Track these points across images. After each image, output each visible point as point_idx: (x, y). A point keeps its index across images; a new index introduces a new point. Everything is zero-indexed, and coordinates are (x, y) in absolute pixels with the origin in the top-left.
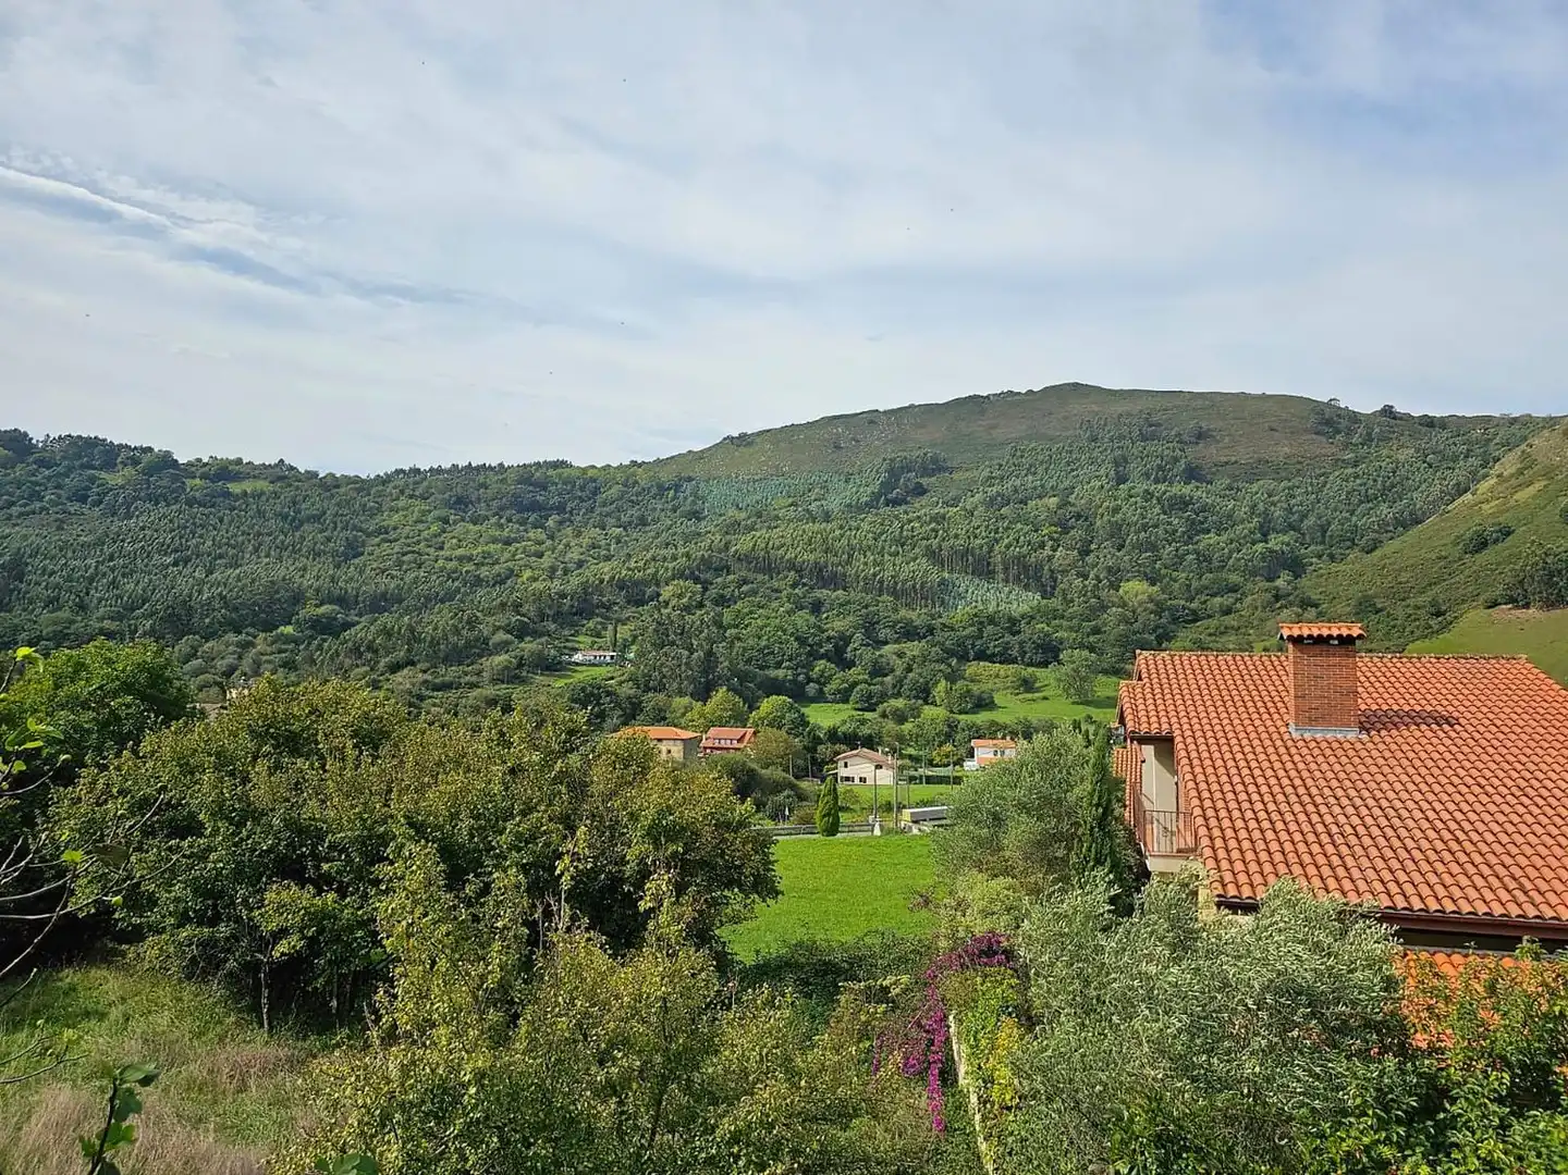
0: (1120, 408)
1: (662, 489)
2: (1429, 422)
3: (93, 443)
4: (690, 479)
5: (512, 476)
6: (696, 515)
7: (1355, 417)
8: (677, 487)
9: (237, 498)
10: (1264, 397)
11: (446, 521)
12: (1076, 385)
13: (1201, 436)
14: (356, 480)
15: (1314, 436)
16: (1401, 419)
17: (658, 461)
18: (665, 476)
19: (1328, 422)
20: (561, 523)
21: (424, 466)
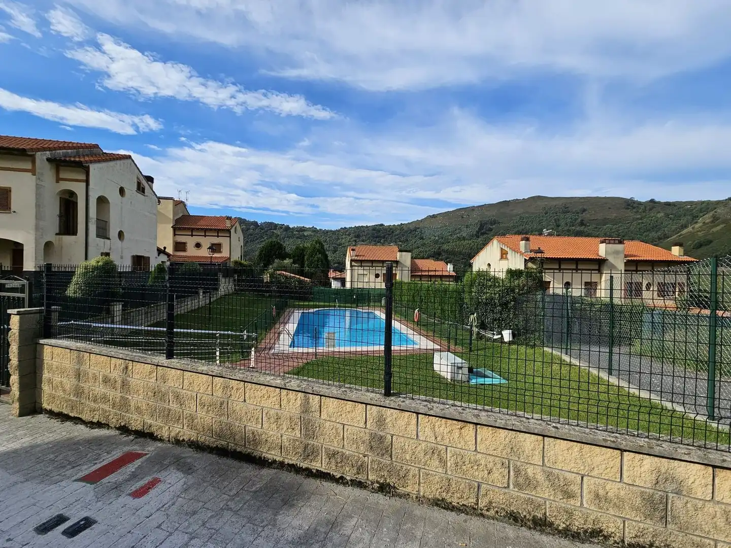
0: (554, 203)
1: (411, 231)
2: (668, 204)
3: (271, 223)
4: (419, 228)
5: (371, 229)
6: (422, 238)
7: (640, 203)
8: (415, 231)
9: (306, 236)
10: (605, 198)
11: (356, 241)
12: (539, 197)
13: (584, 210)
14: (331, 231)
15: (624, 210)
16: (657, 203)
17: (409, 223)
18: (412, 227)
19: (629, 205)
20: (385, 241)
21: (348, 227)
